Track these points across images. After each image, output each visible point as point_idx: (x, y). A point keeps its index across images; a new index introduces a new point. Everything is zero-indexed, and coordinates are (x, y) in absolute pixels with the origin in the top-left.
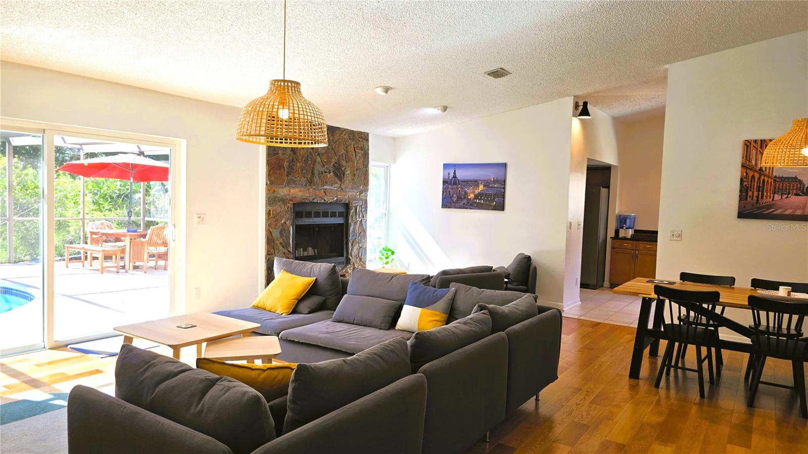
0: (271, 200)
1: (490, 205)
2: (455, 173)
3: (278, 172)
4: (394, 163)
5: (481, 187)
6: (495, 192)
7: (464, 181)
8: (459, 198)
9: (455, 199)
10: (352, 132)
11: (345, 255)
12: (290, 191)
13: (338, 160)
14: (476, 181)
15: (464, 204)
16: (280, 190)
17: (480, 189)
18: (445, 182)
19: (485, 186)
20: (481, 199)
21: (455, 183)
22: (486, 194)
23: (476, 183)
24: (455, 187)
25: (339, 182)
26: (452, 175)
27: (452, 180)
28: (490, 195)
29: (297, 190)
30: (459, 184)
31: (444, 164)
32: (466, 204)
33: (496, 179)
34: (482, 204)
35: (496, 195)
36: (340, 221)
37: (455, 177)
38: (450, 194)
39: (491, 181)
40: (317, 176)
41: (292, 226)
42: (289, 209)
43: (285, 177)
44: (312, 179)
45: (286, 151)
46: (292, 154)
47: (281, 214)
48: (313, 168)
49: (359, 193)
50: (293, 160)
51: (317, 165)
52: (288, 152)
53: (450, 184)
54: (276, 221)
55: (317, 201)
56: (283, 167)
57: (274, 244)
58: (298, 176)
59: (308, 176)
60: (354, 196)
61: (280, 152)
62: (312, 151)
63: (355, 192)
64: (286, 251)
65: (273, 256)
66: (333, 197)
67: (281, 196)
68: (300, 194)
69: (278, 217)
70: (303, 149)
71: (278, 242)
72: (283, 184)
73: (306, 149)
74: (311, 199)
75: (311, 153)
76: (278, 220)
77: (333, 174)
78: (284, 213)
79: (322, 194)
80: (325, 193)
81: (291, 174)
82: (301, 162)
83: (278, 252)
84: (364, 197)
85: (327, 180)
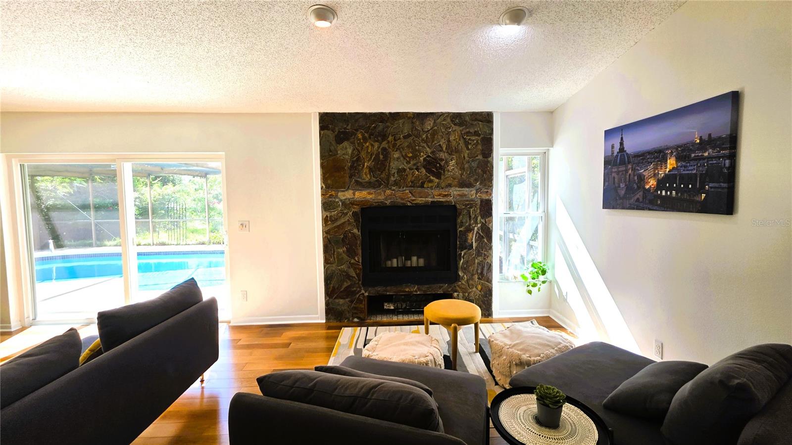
1: (691, 202)
2: (622, 144)
3: (337, 174)
4: (552, 147)
7: (637, 156)
8: (629, 189)
9: (623, 192)
10: (459, 115)
11: (453, 269)
12: (354, 194)
13: (433, 153)
14: (661, 151)
15: (638, 200)
16: (340, 194)
17: (669, 167)
18: (607, 162)
19: (678, 159)
20: (670, 189)
21: (622, 163)
22: (682, 177)
23: (658, 155)
24: (622, 168)
25: (437, 180)
26: (618, 148)
27: (617, 156)
28: (691, 178)
29: (364, 192)
30: (629, 162)
32: (641, 199)
33: (706, 138)
34: (674, 198)
35: (707, 177)
37: (622, 150)
38: (614, 183)
39: (694, 144)
40: (396, 175)
41: (360, 233)
42: (354, 214)
43: (347, 179)
44: (388, 178)
45: (346, 150)
46: (356, 152)
47: (342, 221)
48: (389, 166)
49: (474, 192)
50: (358, 159)
51: (396, 163)
52: (350, 151)
53: (615, 164)
54: (335, 227)
55: (399, 204)
56: (343, 168)
57: (334, 252)
58: (366, 177)
59: (382, 176)
60: (465, 195)
61: (339, 152)
62: (386, 146)
63: (466, 190)
64: (353, 261)
65: (334, 265)
66: (426, 198)
67: (341, 200)
68: (369, 197)
69: (339, 223)
70: (372, 145)
71: (341, 251)
72: (344, 187)
73: (376, 145)
74: (388, 202)
75: (384, 149)
76: (338, 227)
77: (423, 171)
78: (347, 218)
79: (406, 196)
80: (412, 194)
81: (355, 175)
82: (369, 161)
83: (340, 261)
84: (485, 197)
85: (413, 179)
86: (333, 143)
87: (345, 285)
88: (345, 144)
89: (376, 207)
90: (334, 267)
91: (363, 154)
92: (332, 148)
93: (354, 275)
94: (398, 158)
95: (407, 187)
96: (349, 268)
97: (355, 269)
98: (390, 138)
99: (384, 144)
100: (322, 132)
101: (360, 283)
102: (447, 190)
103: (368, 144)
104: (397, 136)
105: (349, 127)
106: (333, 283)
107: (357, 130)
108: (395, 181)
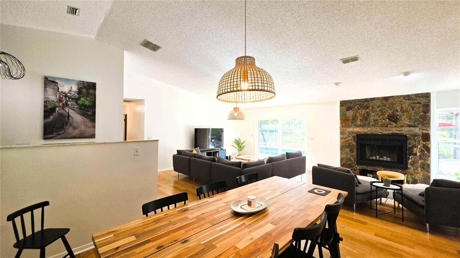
3: (347, 122)
11: (405, 164)
12: (353, 129)
13: (392, 113)
16: (347, 129)
29: (358, 129)
40: (373, 122)
41: (356, 144)
42: (354, 137)
43: (351, 124)
44: (369, 124)
45: (350, 113)
46: (355, 114)
47: (348, 139)
48: (370, 119)
49: (418, 129)
50: (356, 116)
51: (373, 117)
52: (352, 114)
54: (345, 141)
55: (374, 134)
56: (349, 120)
57: (344, 150)
58: (359, 123)
59: (366, 122)
60: (412, 131)
61: (347, 114)
62: (368, 111)
63: (412, 129)
64: (352, 154)
65: (344, 155)
66: (389, 131)
67: (348, 131)
68: (360, 130)
69: (347, 139)
70: (361, 111)
71: (347, 150)
72: (349, 126)
73: (364, 111)
74: (369, 133)
75: (367, 112)
76: (346, 141)
77: (387, 120)
78: (350, 138)
79: (378, 130)
80: (381, 130)
81: (354, 122)
82: (360, 117)
83: (347, 154)
84: (425, 132)
85: (382, 123)
86: (345, 111)
87: (349, 163)
88: (350, 111)
89: (363, 134)
90: (344, 156)
91: (358, 114)
92: (345, 113)
93: (353, 160)
94: (374, 115)
95: (379, 127)
96: (351, 157)
97: (353, 157)
98: (370, 108)
99: (368, 110)
100: (341, 107)
101: (355, 163)
102: (401, 128)
103: (360, 111)
104: (374, 107)
105: (352, 105)
106: (344, 161)
107: (355, 106)
108: (372, 124)
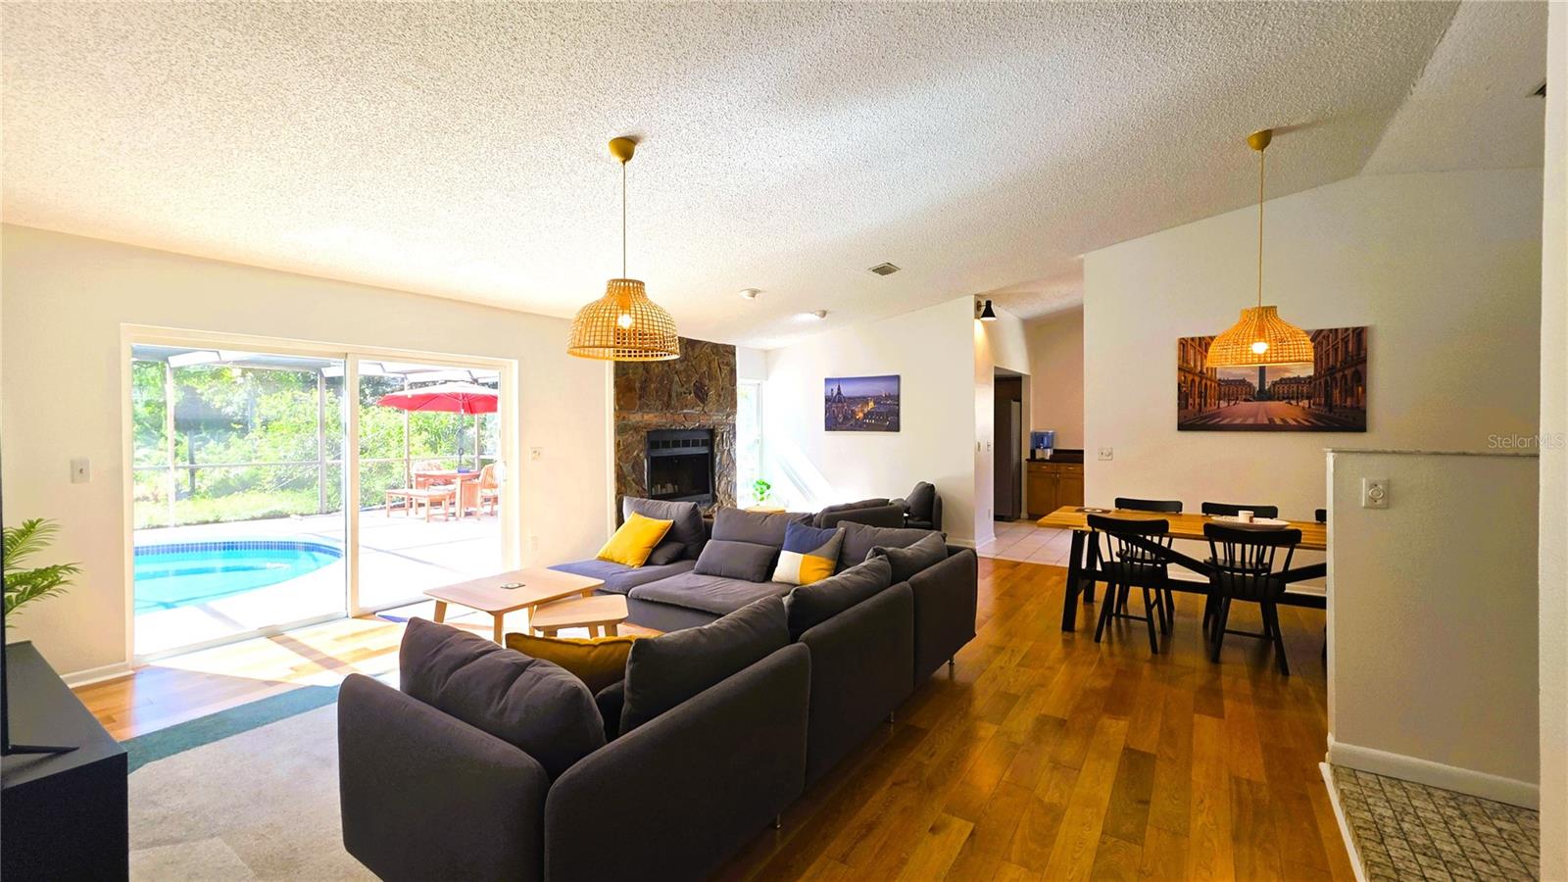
0: (621, 429)
1: (883, 426)
2: (839, 389)
3: (628, 394)
4: (767, 380)
5: (871, 405)
6: (887, 410)
7: (850, 398)
8: (845, 418)
9: (841, 420)
10: (716, 346)
11: (711, 491)
12: (643, 417)
13: (700, 378)
14: (864, 398)
15: (852, 425)
16: (631, 416)
17: (870, 407)
18: (827, 400)
19: (875, 403)
20: (871, 419)
21: (840, 401)
22: (877, 413)
23: (864, 400)
24: (840, 405)
25: (702, 405)
26: (835, 392)
27: (835, 397)
28: (881, 414)
29: (651, 415)
30: (845, 402)
31: (826, 380)
32: (854, 425)
33: (888, 395)
34: (873, 424)
35: (888, 413)
36: (704, 450)
37: (839, 393)
38: (834, 414)
39: (882, 397)
40: (675, 399)
41: (646, 459)
42: (643, 438)
43: (637, 401)
44: (669, 402)
45: (637, 370)
46: (645, 373)
47: (633, 445)
48: (670, 389)
49: (726, 416)
50: (646, 380)
51: (675, 386)
52: (640, 371)
53: (834, 402)
54: (626, 453)
55: (675, 428)
56: (634, 389)
57: (625, 480)
58: (652, 401)
59: (665, 399)
60: (720, 420)
61: (631, 371)
62: (668, 368)
63: (720, 415)
64: (640, 489)
67: (632, 424)
68: (654, 420)
69: (628, 448)
70: (657, 367)
71: (630, 478)
72: (635, 409)
74: (667, 426)
76: (629, 452)
77: (694, 395)
78: (636, 443)
79: (681, 420)
80: (685, 419)
81: (644, 399)
83: (630, 490)
84: (731, 421)
85: (687, 402)
89: (659, 431)
91: (650, 375)
92: (625, 366)
94: (677, 382)
102: (709, 414)
108: (674, 404)
